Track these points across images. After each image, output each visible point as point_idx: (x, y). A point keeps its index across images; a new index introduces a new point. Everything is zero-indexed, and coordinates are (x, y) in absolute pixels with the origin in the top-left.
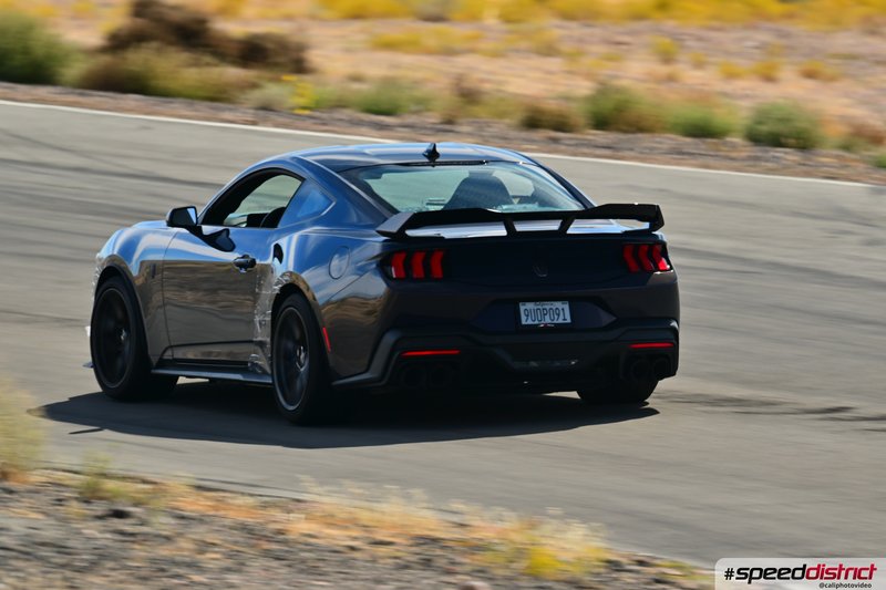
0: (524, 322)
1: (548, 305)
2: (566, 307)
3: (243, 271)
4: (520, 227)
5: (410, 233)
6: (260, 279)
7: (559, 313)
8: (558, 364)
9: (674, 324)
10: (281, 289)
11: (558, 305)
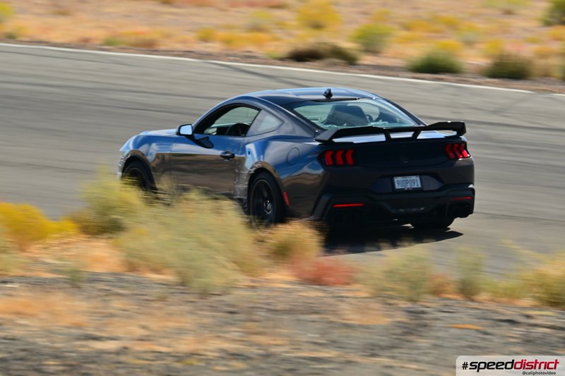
0: (397, 188)
1: (409, 178)
2: (418, 178)
3: (226, 160)
4: (393, 136)
5: (336, 140)
6: (239, 165)
7: (414, 182)
8: (414, 210)
9: (471, 186)
10: (255, 171)
11: (414, 178)
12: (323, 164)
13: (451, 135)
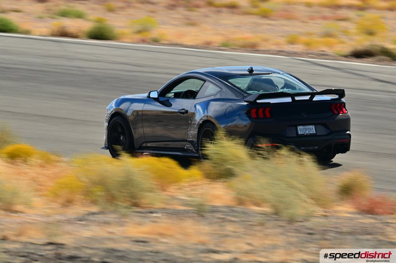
0: (299, 133)
1: (307, 127)
2: (313, 127)
3: (182, 115)
4: (297, 98)
5: (258, 101)
6: (191, 118)
7: (311, 129)
8: (311, 148)
9: (348, 132)
10: (203, 122)
11: (311, 127)
12: (250, 117)
13: (335, 98)
